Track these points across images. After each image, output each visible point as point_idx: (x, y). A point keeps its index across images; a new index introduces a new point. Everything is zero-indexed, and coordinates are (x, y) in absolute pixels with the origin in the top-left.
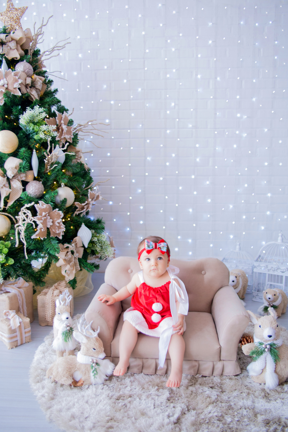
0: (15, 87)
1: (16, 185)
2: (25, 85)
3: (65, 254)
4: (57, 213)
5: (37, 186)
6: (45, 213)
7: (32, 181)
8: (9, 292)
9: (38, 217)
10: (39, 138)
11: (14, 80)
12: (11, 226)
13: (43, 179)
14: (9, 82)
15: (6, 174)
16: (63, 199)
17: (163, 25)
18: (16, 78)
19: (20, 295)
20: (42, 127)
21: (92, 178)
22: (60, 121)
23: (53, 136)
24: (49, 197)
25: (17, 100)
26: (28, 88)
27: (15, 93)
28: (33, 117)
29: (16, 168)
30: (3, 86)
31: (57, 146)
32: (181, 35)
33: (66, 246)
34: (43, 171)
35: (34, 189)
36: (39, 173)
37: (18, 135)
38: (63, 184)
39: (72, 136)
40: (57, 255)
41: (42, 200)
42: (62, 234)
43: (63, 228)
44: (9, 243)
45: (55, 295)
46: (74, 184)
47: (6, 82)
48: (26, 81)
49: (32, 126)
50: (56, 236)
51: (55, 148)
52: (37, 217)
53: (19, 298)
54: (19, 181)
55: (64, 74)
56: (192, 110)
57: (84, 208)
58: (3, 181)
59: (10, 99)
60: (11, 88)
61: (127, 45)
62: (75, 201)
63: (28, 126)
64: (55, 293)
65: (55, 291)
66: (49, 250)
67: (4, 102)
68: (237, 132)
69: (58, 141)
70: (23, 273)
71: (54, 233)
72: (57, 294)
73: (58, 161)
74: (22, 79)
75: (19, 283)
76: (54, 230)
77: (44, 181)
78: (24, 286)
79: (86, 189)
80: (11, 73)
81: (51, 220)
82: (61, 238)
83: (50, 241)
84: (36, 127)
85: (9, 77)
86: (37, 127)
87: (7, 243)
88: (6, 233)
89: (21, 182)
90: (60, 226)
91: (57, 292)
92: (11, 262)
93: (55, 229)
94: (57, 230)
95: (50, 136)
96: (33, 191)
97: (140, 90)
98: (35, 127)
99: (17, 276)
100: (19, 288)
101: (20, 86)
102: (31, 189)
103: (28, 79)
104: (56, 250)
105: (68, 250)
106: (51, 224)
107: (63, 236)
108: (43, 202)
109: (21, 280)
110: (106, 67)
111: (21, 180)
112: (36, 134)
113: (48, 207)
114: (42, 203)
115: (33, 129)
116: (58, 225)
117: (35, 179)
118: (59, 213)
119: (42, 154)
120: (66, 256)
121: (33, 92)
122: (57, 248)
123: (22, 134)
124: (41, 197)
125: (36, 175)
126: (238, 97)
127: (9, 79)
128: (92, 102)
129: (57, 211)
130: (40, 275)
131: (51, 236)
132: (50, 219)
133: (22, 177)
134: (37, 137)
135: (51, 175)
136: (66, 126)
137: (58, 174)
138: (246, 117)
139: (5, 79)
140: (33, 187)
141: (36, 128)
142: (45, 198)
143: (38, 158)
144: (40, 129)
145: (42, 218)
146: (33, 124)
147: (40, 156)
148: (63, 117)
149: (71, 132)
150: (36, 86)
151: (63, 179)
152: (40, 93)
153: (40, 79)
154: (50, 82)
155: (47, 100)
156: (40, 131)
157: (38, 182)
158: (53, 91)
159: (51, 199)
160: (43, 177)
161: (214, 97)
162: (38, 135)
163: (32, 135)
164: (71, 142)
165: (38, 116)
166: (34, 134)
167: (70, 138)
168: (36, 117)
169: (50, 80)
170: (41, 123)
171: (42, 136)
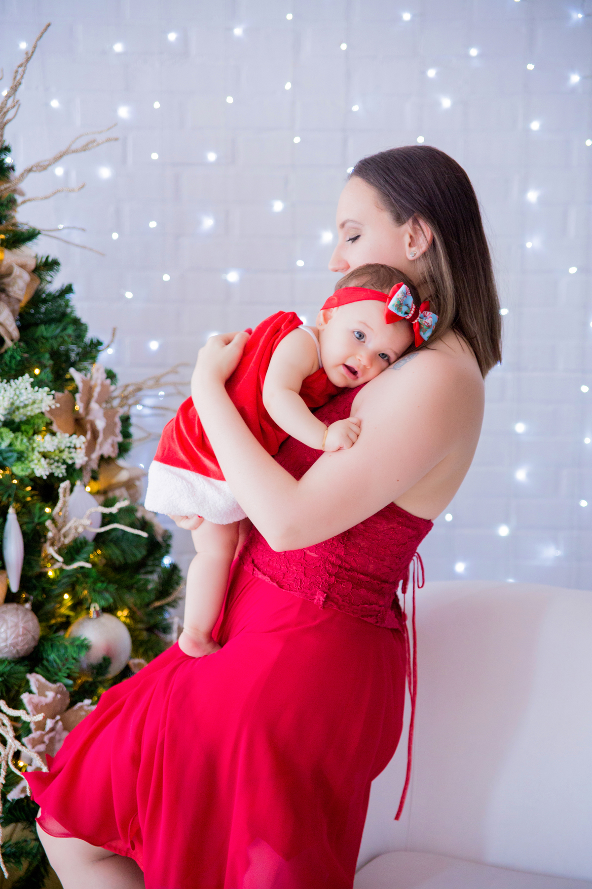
5: (21, 625)
6: (54, 721)
9: (33, 739)
10: (27, 473)
13: (35, 593)
16: (101, 659)
17: (414, 16)
20: (38, 438)
21: (179, 571)
22: (88, 404)
23: (70, 462)
24: (61, 660)
28: (13, 409)
31: (78, 483)
32: (474, 52)
35: (13, 636)
36: (26, 581)
38: (95, 606)
39: (116, 436)
41: (37, 669)
49: (8, 435)
51: (71, 490)
52: (31, 736)
55: (67, 173)
61: (288, 86)
62: (131, 657)
69: (81, 469)
73: (83, 537)
79: (157, 604)
84: (19, 440)
86: (25, 440)
95: (61, 461)
96: (9, 642)
98: (16, 438)
108: (40, 677)
110: (212, 157)
112: (19, 459)
113: (59, 696)
114: (38, 680)
115: (11, 445)
117: (10, 598)
119: (36, 520)
124: (34, 659)
125: (14, 588)
128: (166, 278)
129: (85, 707)
134: (22, 470)
135: (60, 581)
136: (100, 410)
137: (80, 575)
140: (8, 628)
141: (21, 443)
142: (45, 663)
143: (24, 534)
144: (35, 445)
145: (42, 736)
146: (11, 433)
147: (31, 526)
148: (97, 390)
149: (115, 424)
150: (10, 289)
151: (100, 592)
152: (17, 307)
153: (23, 266)
154: (48, 265)
155: (45, 334)
156: (33, 449)
157: (20, 607)
158: (57, 294)
159: (68, 668)
160: (34, 588)
161: (581, 270)
162: (27, 462)
163: (5, 459)
164: (113, 455)
165: (29, 408)
166: (12, 456)
167: (113, 445)
168: (21, 411)
169: (50, 259)
170: (34, 424)
171: (41, 470)
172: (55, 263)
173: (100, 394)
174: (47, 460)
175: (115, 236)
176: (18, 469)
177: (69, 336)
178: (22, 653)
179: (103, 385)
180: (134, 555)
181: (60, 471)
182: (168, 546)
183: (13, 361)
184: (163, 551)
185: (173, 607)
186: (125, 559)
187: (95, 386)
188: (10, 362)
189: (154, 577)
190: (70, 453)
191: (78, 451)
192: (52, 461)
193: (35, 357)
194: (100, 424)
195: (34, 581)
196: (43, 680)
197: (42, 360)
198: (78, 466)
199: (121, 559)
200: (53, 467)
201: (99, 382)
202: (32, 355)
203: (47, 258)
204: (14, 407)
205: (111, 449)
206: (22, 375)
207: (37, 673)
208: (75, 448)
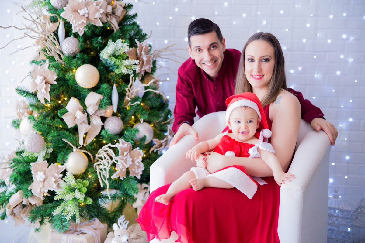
0: (95, 17)
1: (96, 122)
2: (105, 13)
3: (143, 194)
4: (138, 152)
6: (127, 153)
7: (112, 117)
8: (85, 233)
9: (120, 158)
10: (120, 73)
11: (95, 10)
12: (89, 164)
13: (122, 114)
14: (89, 11)
15: (86, 110)
16: (143, 136)
18: (97, 8)
19: (96, 237)
20: (123, 61)
22: (141, 52)
23: (134, 70)
24: (130, 135)
25: (97, 31)
26: (108, 17)
27: (95, 23)
28: (116, 51)
29: (97, 104)
30: (84, 16)
31: (137, 78)
33: (144, 187)
34: (123, 106)
35: (114, 126)
36: (119, 109)
37: (98, 68)
38: (142, 120)
39: (151, 65)
40: (136, 196)
42: (141, 173)
43: (142, 168)
44: (87, 182)
45: (131, 238)
46: (152, 119)
47: (87, 12)
48: (107, 9)
49: (114, 59)
50: (134, 176)
51: (135, 81)
53: (95, 240)
54: (98, 117)
56: (287, 30)
57: (163, 145)
58: (84, 117)
59: (91, 30)
60: (91, 18)
62: (153, 138)
63: (109, 60)
64: (131, 236)
65: (131, 234)
66: (127, 190)
67: (83, 32)
68: (342, 57)
69: (138, 73)
70: (98, 214)
71: (134, 173)
72: (133, 237)
73: (139, 96)
74: (103, 9)
75: (96, 224)
76: (133, 170)
77: (123, 116)
78: (100, 227)
79: (163, 123)
80: (93, 3)
81: (131, 159)
82: (139, 177)
83: (129, 181)
85: (90, 6)
86: (119, 61)
87: (85, 181)
88: (83, 171)
89: (100, 117)
90: (139, 165)
91: (134, 235)
92: (90, 201)
93: (134, 168)
94: (136, 170)
95: (131, 69)
96: (113, 128)
97: (226, 4)
98: (117, 60)
99: (91, 217)
100: (95, 229)
101: (101, 16)
102: (111, 126)
103: (109, 7)
104: (134, 191)
105: (147, 191)
106: (131, 163)
107: (141, 175)
109: (97, 221)
111: (100, 116)
112: (117, 68)
114: (122, 141)
115: (114, 63)
116: (137, 164)
117: (114, 114)
118: (139, 152)
119: (123, 89)
120: (144, 197)
121: (113, 20)
122: (136, 189)
123: (102, 67)
124: (121, 134)
125: (115, 111)
126: (345, 15)
127: (90, 9)
128: (171, 18)
129: (137, 150)
130: (114, 216)
131: (130, 176)
132: (131, 157)
133: (102, 113)
134: (118, 71)
135: (130, 111)
136: (145, 56)
137: (137, 109)
138: (353, 39)
139: (85, 8)
140: (112, 123)
141: (118, 62)
142: (124, 135)
143: (119, 93)
144: (122, 63)
145: (123, 157)
146: (115, 58)
147: (121, 91)
148: (144, 47)
149: (150, 61)
150: (116, 13)
151: (143, 115)
152: (118, 20)
153: (121, 5)
154: (130, 6)
155: (127, 28)
156: (122, 65)
157: (117, 118)
158: (132, 15)
159: (132, 137)
160: (122, 112)
161: (314, 16)
162: (120, 69)
163: (113, 68)
164: (150, 72)
165: (121, 50)
166: (115, 67)
167: (149, 68)
168: (118, 51)
169: (130, 5)
170: (122, 57)
171: (124, 71)
172: (132, 6)
173: (145, 49)
174: (127, 69)
175: (154, 3)
176: (117, 71)
177: (135, 29)
178: (117, 133)
179: (146, 46)
180: (155, 104)
181: (131, 72)
182: (168, 105)
183: (116, 35)
184: (166, 106)
185: (169, 124)
186: (152, 105)
187: (144, 46)
188: (115, 36)
189: (163, 115)
190: (134, 67)
191: (137, 66)
192: (128, 69)
193: (124, 36)
194: (145, 59)
195: (122, 110)
196: (124, 141)
197: (126, 36)
198: (137, 72)
199: (151, 105)
200: (128, 71)
201: (145, 45)
202: (123, 35)
203: (129, 4)
204: (116, 50)
205: (148, 69)
206: (119, 39)
207: (122, 138)
208: (136, 64)
